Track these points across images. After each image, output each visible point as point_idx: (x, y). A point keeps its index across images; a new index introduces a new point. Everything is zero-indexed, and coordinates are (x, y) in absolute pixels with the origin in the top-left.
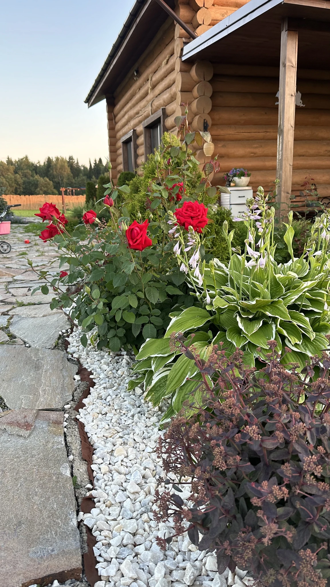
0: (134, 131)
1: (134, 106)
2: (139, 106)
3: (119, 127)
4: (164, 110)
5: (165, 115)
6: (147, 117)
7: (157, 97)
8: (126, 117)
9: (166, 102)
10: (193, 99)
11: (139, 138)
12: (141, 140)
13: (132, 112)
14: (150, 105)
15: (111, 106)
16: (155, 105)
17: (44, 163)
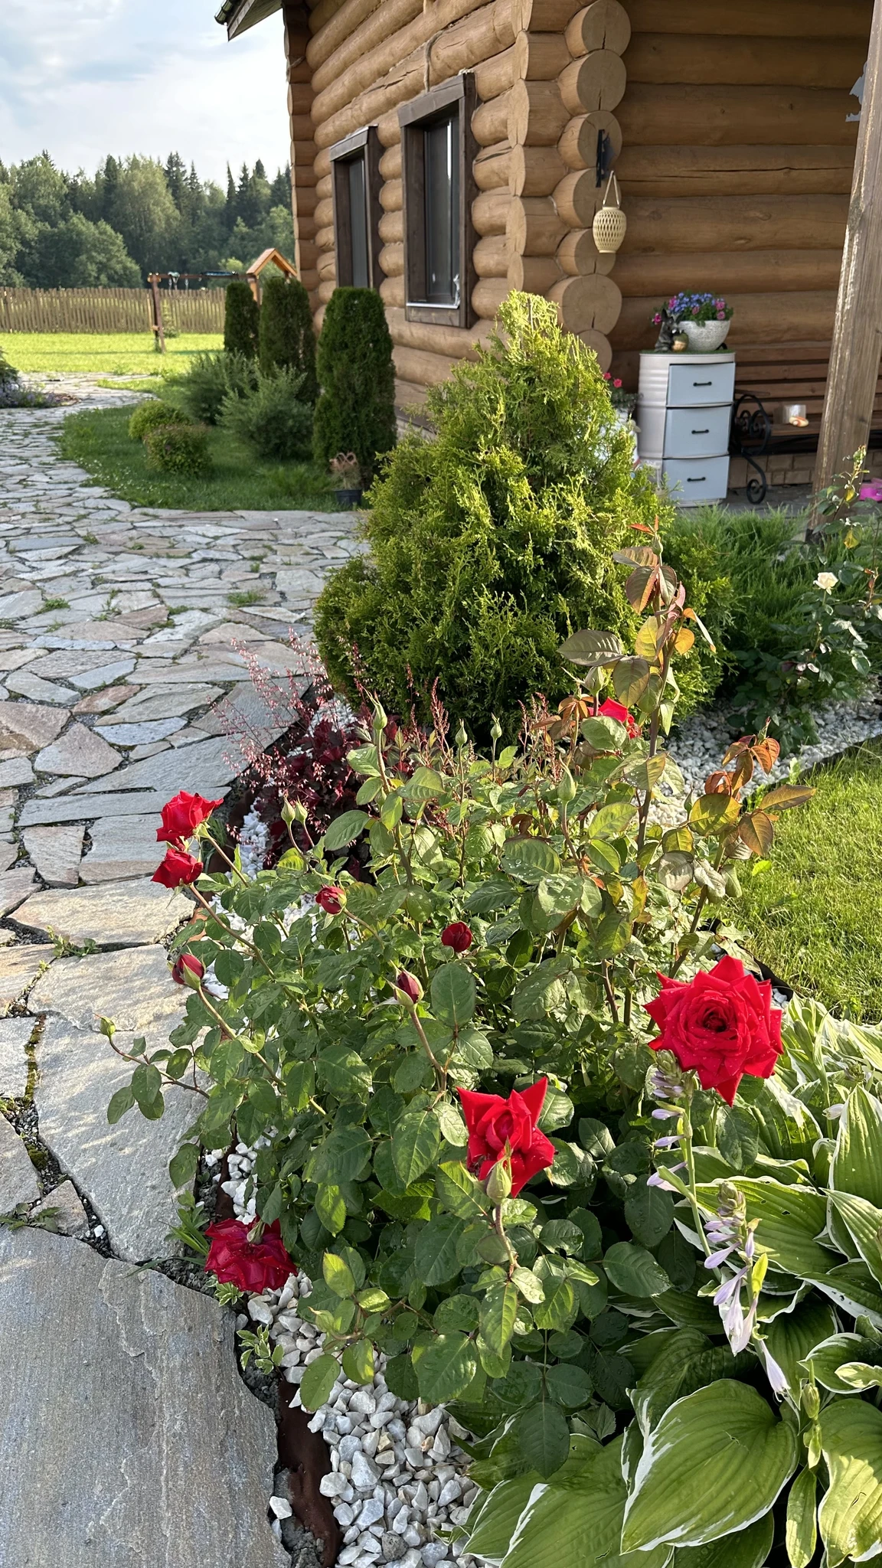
0: (373, 131)
1: (372, 46)
2: (387, 51)
3: (324, 109)
4: (469, 79)
5: (473, 97)
6: (412, 92)
7: (446, 28)
8: (347, 79)
9: (477, 53)
10: (568, 60)
11: (388, 155)
12: (393, 161)
13: (366, 67)
14: (425, 53)
15: (299, 35)
16: (441, 57)
17: (98, 175)
